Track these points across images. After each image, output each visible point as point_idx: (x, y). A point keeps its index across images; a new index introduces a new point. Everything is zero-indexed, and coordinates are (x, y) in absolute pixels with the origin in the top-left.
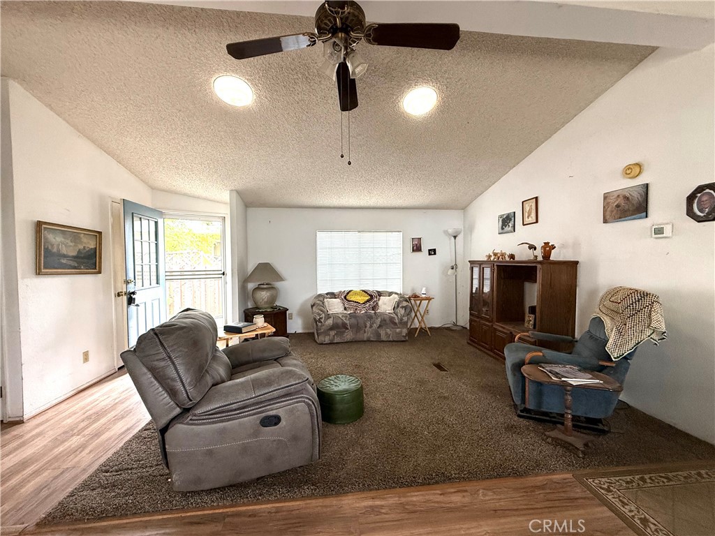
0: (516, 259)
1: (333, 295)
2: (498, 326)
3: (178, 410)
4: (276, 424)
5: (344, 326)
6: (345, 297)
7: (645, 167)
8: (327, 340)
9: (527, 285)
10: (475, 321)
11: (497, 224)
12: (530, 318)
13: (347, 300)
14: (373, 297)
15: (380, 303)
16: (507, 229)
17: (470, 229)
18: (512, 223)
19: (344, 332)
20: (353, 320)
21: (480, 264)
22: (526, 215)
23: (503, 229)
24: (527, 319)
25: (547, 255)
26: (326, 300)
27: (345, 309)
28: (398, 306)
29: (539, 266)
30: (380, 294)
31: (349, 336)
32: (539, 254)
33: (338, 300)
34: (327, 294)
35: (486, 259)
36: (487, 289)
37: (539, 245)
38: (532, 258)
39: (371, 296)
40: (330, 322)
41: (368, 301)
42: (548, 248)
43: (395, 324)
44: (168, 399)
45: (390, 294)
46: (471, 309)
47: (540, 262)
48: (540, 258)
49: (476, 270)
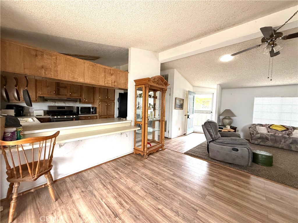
1: (261, 125)
3: (212, 140)
4: (237, 151)
5: (267, 139)
6: (269, 127)
8: (256, 142)
13: (270, 128)
14: (289, 129)
15: (294, 132)
19: (267, 141)
20: (273, 137)
26: (257, 126)
27: (268, 132)
30: (294, 128)
31: (269, 143)
33: (265, 128)
34: (258, 124)
39: (287, 128)
40: (259, 135)
41: (285, 130)
44: (210, 137)
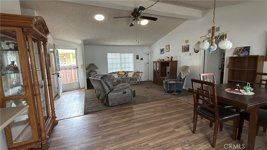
0: (165, 61)
1: (114, 73)
2: (161, 77)
4: (126, 93)
5: (120, 81)
6: (118, 73)
7: (189, 41)
9: (167, 67)
10: (155, 77)
11: (159, 51)
12: (168, 75)
14: (126, 73)
15: (128, 74)
16: (162, 53)
17: (152, 52)
18: (163, 51)
20: (122, 80)
21: (156, 62)
22: (167, 49)
23: (161, 53)
24: (167, 75)
25: (172, 59)
27: (118, 77)
28: (134, 75)
29: (170, 62)
30: (128, 72)
32: (170, 59)
33: (116, 74)
34: (112, 73)
35: (157, 61)
36: (158, 69)
37: (170, 57)
38: (168, 60)
39: (125, 73)
41: (125, 74)
42: (172, 58)
43: (134, 80)
45: (131, 72)
46: (154, 74)
47: (170, 61)
48: (170, 60)
49: (155, 64)
